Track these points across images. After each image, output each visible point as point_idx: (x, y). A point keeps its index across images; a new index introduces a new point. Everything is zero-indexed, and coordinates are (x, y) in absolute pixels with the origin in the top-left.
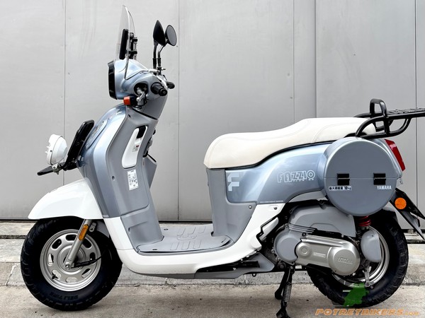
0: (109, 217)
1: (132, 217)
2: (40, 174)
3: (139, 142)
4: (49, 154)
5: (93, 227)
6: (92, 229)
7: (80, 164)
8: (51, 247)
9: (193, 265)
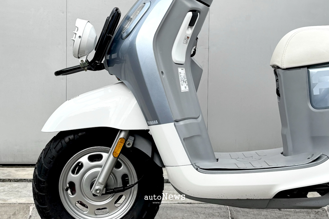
0: (159, 123)
1: (186, 125)
2: (58, 73)
3: (190, 32)
4: (78, 41)
5: (131, 140)
6: (129, 144)
7: (109, 63)
8: (70, 172)
9: (272, 187)
